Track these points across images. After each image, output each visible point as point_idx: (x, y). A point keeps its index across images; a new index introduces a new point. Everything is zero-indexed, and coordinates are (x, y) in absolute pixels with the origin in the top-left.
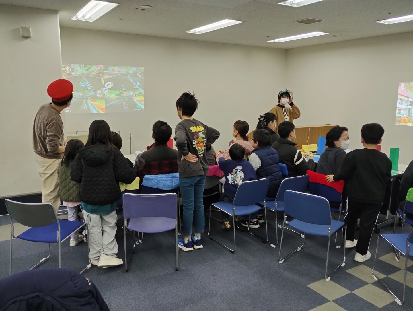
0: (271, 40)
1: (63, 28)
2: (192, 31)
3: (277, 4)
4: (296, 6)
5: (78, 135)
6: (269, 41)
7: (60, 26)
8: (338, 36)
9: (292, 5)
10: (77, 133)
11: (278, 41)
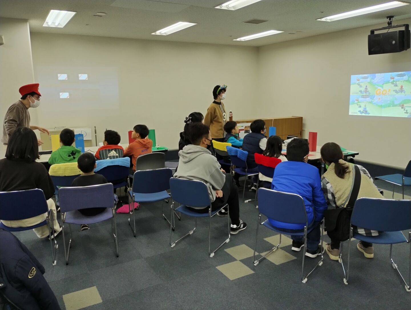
0: (237, 38)
1: (34, 34)
2: (158, 33)
3: (214, 8)
4: (233, 10)
5: (56, 130)
6: (235, 40)
7: (30, 32)
8: (295, 33)
9: (228, 8)
10: (55, 128)
11: (244, 39)
